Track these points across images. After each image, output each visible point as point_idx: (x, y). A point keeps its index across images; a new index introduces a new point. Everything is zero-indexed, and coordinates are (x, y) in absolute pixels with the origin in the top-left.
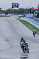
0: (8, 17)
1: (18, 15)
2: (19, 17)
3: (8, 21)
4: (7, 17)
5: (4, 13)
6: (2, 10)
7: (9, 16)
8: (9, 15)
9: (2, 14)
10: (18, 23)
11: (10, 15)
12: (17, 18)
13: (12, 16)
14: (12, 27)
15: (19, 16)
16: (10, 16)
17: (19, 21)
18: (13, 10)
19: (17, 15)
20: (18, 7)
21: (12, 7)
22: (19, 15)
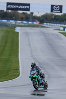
1: (61, 25)
2: (62, 29)
3: (44, 34)
4: (42, 27)
5: (37, 21)
6: (34, 15)
7: (46, 26)
8: (45, 24)
9: (35, 23)
10: (61, 39)
11: (48, 24)
12: (60, 30)
13: (51, 27)
14: (50, 45)
15: (62, 27)
16: (48, 26)
17: (62, 35)
18: (53, 17)
19: (59, 25)
22: (63, 25)
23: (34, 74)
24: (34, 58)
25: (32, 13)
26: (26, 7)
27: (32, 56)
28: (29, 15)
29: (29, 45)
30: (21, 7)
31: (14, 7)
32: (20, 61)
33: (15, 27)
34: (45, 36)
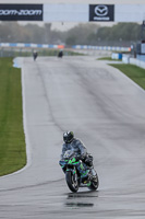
0: (78, 54)
1: (114, 49)
2: (116, 56)
4: (72, 54)
7: (80, 52)
10: (113, 79)
11: (85, 47)
12: (110, 59)
13: (91, 53)
15: (116, 52)
16: (85, 52)
17: (117, 71)
19: (109, 48)
20: (112, 19)
21: (91, 19)
22: (118, 49)
23: (70, 158)
24: (56, 125)
25: (48, 25)
26: (34, 12)
27: (53, 120)
28: (41, 29)
29: (46, 95)
30: (22, 12)
31: (9, 12)
32: (26, 132)
33: (13, 58)
34: (78, 74)
